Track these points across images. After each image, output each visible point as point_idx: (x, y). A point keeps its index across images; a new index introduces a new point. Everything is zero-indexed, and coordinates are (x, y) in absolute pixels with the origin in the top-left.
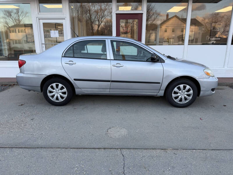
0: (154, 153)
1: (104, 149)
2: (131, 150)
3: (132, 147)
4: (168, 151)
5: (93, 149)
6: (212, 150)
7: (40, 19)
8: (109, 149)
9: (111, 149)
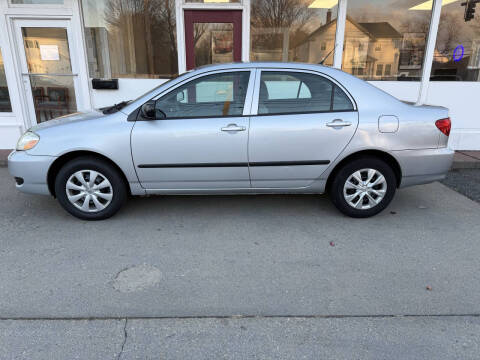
0: (198, 326)
1: (91, 319)
2: (150, 320)
3: (154, 314)
4: (231, 322)
5: (66, 319)
6: (328, 317)
7: (13, 19)
8: (102, 318)
9: (105, 318)
